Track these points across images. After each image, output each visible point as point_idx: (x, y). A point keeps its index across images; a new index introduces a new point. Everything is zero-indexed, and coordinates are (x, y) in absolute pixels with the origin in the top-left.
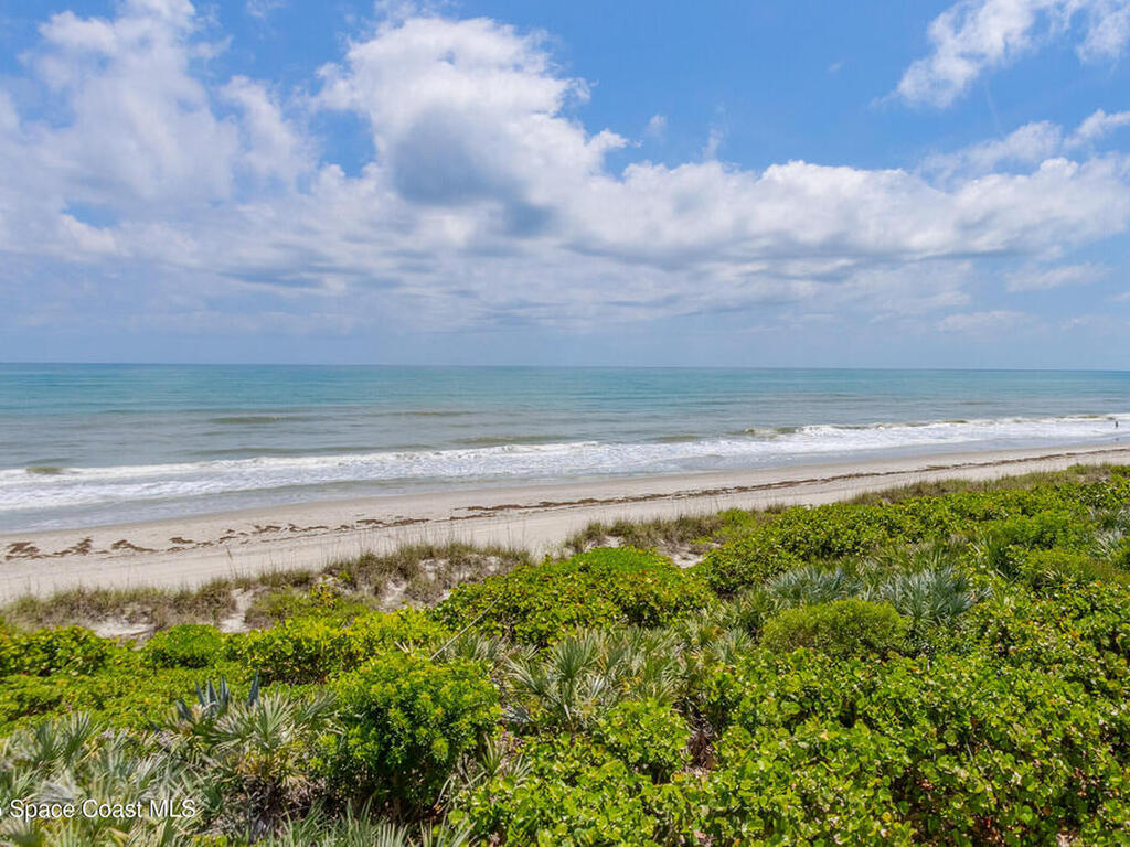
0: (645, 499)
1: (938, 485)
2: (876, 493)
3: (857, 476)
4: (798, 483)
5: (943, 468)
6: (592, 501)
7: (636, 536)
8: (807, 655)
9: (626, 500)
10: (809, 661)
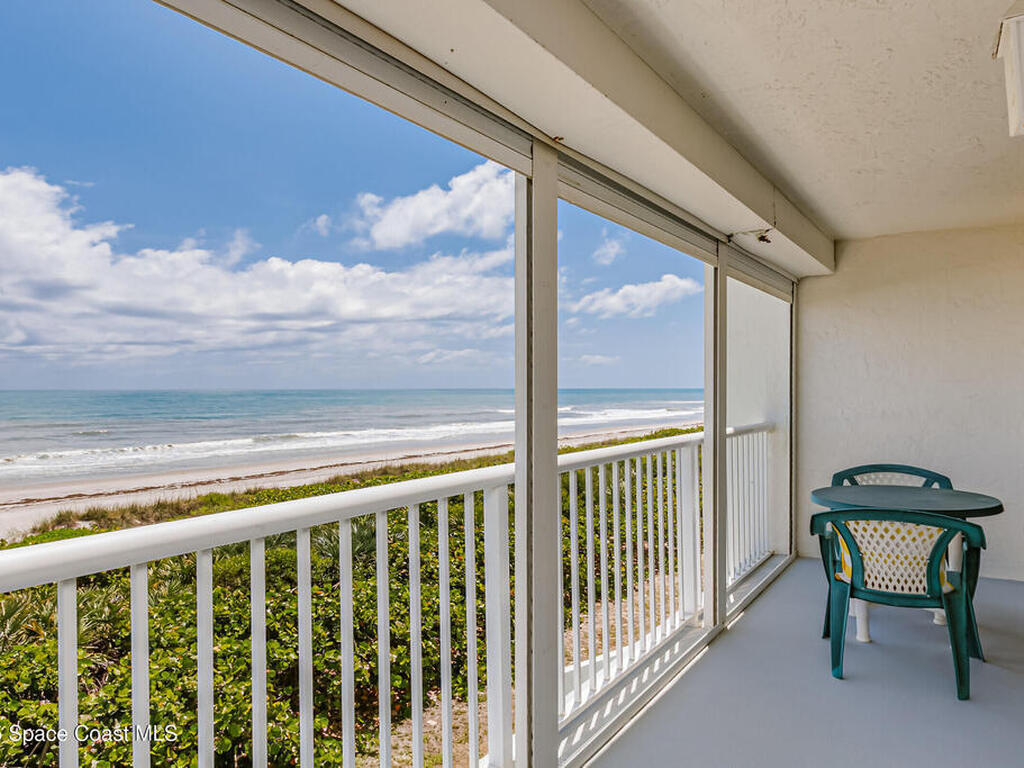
0: (137, 491)
1: (402, 467)
2: (347, 476)
3: (342, 465)
4: (288, 472)
5: (416, 456)
6: (80, 495)
7: (109, 519)
8: (224, 593)
9: (118, 493)
10: (225, 597)
